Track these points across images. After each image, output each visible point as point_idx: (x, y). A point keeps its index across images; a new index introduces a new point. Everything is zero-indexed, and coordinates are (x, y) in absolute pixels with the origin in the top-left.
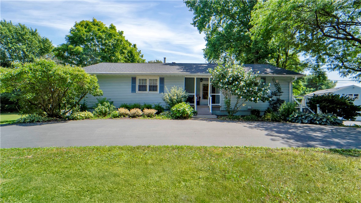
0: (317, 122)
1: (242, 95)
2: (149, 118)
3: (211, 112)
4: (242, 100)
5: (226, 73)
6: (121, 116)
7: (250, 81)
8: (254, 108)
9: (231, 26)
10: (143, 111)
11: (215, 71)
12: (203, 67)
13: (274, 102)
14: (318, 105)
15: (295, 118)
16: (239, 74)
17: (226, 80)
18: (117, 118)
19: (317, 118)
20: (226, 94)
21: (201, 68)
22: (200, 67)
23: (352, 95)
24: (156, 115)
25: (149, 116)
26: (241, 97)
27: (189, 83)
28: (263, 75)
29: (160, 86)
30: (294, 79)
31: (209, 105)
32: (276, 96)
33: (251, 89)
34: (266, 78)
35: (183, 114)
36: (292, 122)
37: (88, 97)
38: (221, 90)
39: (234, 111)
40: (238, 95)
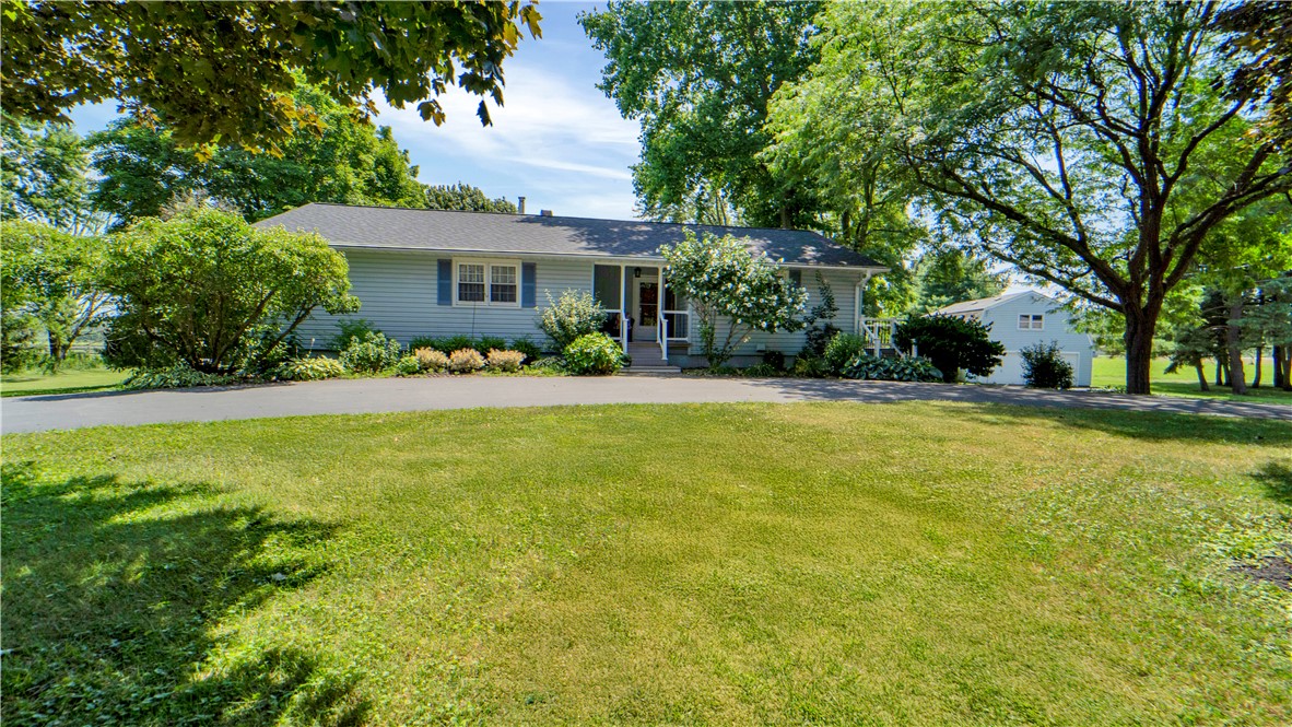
0: (895, 376)
1: (740, 316)
2: (508, 373)
3: (665, 358)
4: (741, 327)
5: (706, 258)
6: (426, 369)
7: (761, 280)
8: (772, 349)
9: (717, 109)
10: (486, 357)
11: (679, 253)
12: (639, 233)
13: (817, 332)
14: (914, 340)
15: (855, 368)
16: (735, 263)
17: (705, 277)
18: (417, 375)
19: (895, 368)
20: (704, 312)
21: (634, 238)
22: (634, 233)
23: (1027, 317)
24: (525, 367)
25: (506, 368)
26: (739, 321)
27: (605, 282)
28: (796, 265)
29: (524, 287)
30: (865, 276)
31: (659, 341)
32: (822, 317)
33: (762, 301)
34: (803, 273)
35: (600, 362)
36: (847, 378)
37: (317, 317)
38: (690, 300)
39: (722, 357)
40: (733, 315)
